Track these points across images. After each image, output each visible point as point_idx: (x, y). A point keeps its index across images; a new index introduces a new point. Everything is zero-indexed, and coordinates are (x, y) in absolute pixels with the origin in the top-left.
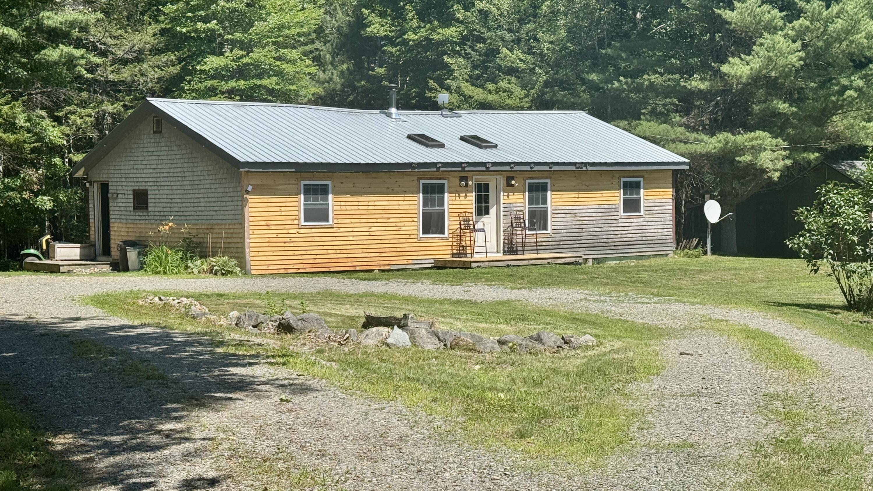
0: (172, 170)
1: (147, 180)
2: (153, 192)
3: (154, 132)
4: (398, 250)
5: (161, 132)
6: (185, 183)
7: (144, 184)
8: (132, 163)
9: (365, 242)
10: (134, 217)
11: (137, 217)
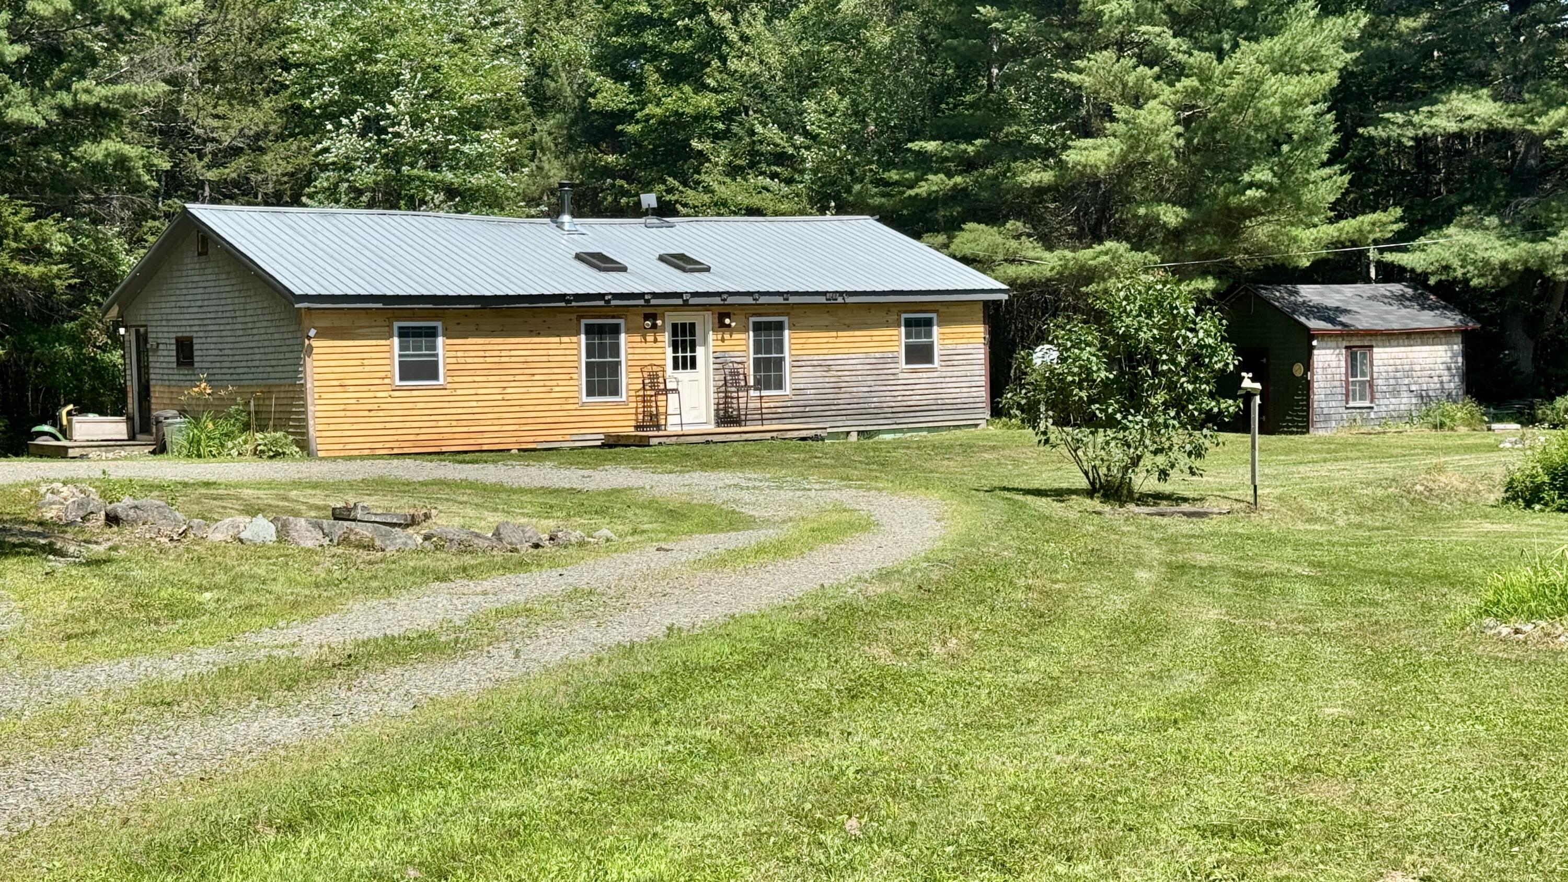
0: (221, 308)
1: (192, 322)
2: (199, 341)
3: (200, 254)
4: (548, 420)
5: (206, 253)
6: (236, 326)
7: (188, 329)
8: (174, 298)
9: (496, 409)
10: (177, 377)
11: (181, 377)
